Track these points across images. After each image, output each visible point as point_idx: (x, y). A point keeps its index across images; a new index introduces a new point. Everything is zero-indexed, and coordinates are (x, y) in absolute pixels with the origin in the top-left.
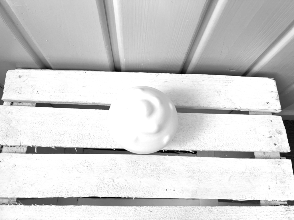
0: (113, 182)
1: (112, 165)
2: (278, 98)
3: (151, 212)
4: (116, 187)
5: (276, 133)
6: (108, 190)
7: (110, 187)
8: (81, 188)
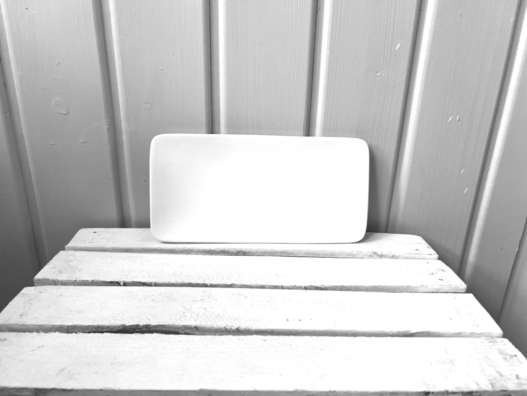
0: (205, 311)
1: (204, 296)
2: (430, 247)
3: (264, 340)
4: (209, 316)
5: (438, 271)
6: (196, 318)
7: (199, 315)
8: (155, 317)
